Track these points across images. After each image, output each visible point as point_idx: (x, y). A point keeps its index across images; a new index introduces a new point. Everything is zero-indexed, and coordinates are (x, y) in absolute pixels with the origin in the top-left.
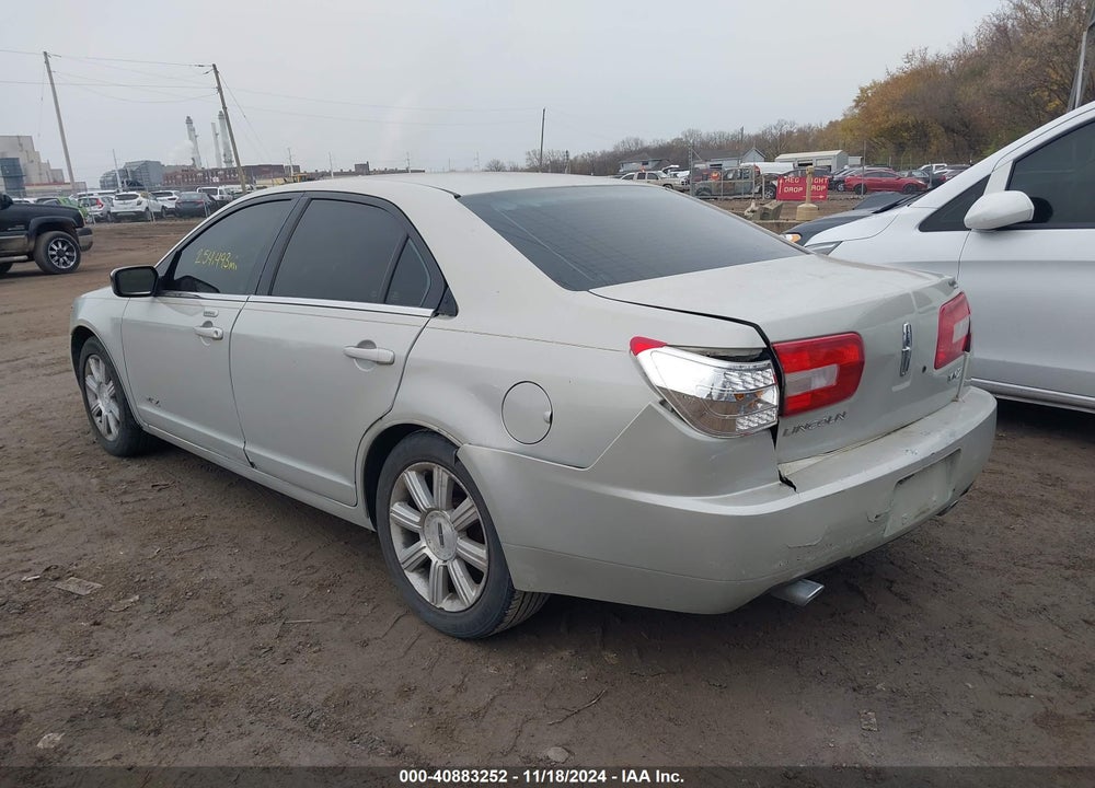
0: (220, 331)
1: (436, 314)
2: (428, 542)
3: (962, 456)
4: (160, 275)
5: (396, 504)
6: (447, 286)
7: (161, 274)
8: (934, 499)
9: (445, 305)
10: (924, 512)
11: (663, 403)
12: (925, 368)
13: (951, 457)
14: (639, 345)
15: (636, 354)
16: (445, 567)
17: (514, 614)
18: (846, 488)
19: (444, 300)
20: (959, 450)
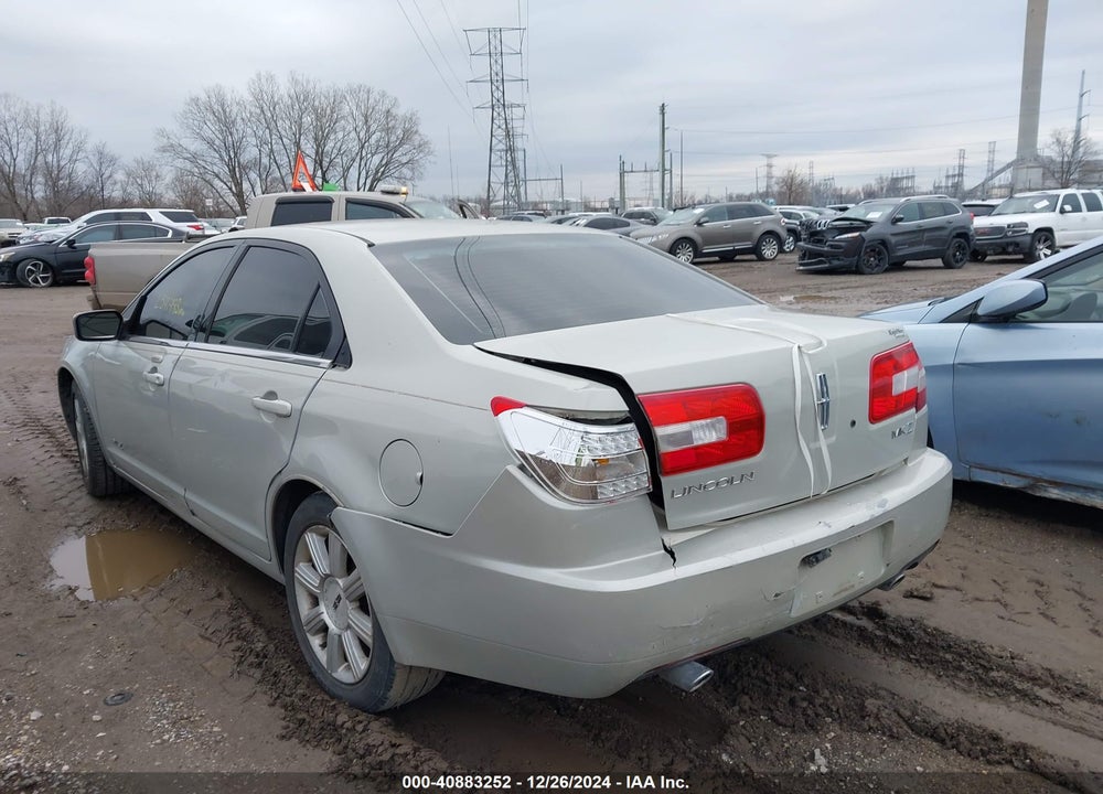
0: (161, 377)
1: (334, 365)
2: (327, 606)
3: (895, 529)
4: (125, 319)
5: (301, 564)
6: (345, 336)
7: (126, 317)
8: (861, 574)
9: (342, 358)
10: (846, 589)
11: (522, 468)
12: (853, 423)
13: (884, 527)
14: (500, 405)
15: (496, 414)
16: (340, 636)
17: (397, 694)
18: (735, 563)
19: (342, 351)
20: (891, 522)
